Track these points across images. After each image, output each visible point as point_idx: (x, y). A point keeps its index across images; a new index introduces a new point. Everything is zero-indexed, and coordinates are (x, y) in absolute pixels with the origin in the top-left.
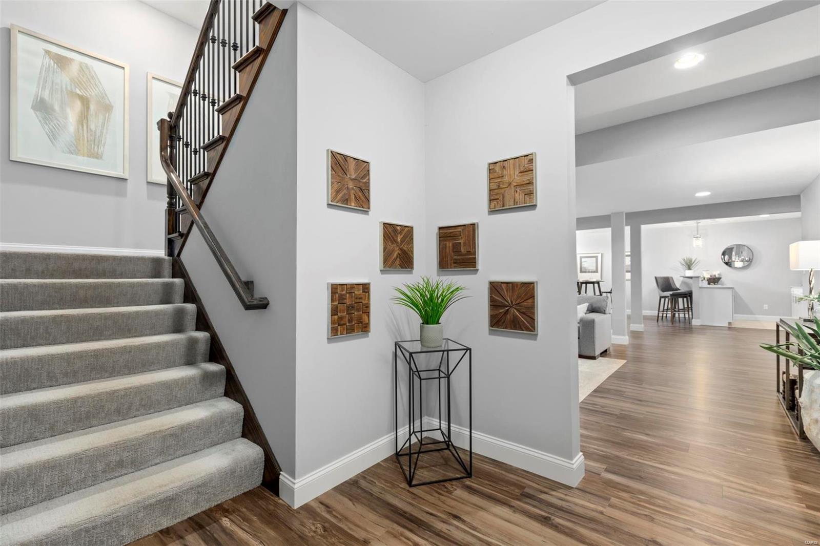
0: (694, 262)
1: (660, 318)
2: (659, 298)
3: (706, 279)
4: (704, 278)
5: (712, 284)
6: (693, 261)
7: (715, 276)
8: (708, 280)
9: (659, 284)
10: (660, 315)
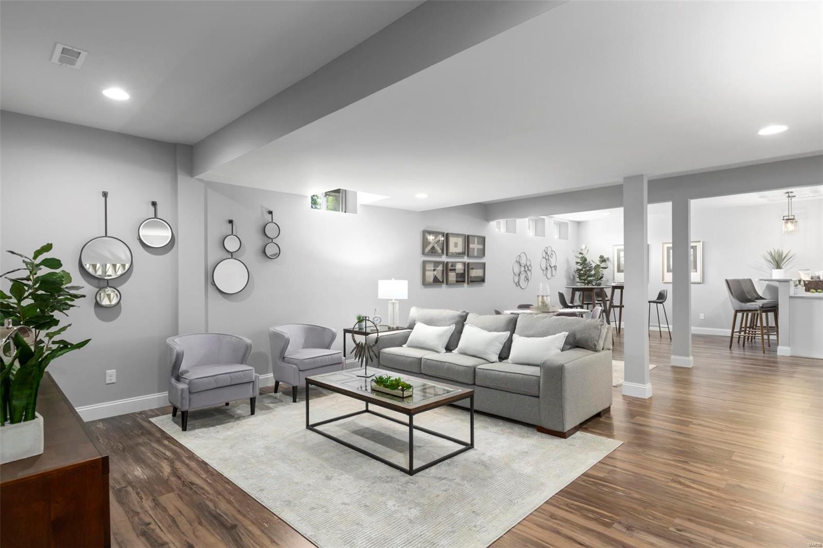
0: (785, 258)
1: (735, 340)
2: (733, 312)
3: (802, 283)
4: (800, 281)
5: (812, 290)
6: (783, 257)
7: (819, 278)
8: (805, 285)
9: (733, 291)
10: (736, 335)
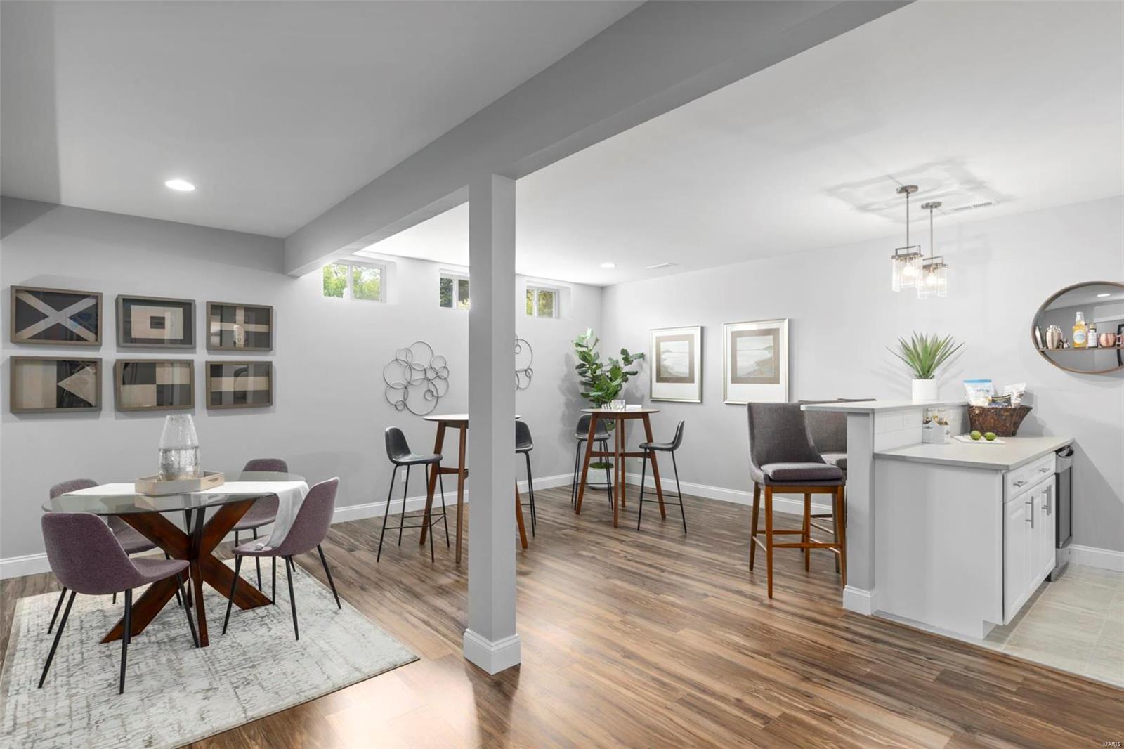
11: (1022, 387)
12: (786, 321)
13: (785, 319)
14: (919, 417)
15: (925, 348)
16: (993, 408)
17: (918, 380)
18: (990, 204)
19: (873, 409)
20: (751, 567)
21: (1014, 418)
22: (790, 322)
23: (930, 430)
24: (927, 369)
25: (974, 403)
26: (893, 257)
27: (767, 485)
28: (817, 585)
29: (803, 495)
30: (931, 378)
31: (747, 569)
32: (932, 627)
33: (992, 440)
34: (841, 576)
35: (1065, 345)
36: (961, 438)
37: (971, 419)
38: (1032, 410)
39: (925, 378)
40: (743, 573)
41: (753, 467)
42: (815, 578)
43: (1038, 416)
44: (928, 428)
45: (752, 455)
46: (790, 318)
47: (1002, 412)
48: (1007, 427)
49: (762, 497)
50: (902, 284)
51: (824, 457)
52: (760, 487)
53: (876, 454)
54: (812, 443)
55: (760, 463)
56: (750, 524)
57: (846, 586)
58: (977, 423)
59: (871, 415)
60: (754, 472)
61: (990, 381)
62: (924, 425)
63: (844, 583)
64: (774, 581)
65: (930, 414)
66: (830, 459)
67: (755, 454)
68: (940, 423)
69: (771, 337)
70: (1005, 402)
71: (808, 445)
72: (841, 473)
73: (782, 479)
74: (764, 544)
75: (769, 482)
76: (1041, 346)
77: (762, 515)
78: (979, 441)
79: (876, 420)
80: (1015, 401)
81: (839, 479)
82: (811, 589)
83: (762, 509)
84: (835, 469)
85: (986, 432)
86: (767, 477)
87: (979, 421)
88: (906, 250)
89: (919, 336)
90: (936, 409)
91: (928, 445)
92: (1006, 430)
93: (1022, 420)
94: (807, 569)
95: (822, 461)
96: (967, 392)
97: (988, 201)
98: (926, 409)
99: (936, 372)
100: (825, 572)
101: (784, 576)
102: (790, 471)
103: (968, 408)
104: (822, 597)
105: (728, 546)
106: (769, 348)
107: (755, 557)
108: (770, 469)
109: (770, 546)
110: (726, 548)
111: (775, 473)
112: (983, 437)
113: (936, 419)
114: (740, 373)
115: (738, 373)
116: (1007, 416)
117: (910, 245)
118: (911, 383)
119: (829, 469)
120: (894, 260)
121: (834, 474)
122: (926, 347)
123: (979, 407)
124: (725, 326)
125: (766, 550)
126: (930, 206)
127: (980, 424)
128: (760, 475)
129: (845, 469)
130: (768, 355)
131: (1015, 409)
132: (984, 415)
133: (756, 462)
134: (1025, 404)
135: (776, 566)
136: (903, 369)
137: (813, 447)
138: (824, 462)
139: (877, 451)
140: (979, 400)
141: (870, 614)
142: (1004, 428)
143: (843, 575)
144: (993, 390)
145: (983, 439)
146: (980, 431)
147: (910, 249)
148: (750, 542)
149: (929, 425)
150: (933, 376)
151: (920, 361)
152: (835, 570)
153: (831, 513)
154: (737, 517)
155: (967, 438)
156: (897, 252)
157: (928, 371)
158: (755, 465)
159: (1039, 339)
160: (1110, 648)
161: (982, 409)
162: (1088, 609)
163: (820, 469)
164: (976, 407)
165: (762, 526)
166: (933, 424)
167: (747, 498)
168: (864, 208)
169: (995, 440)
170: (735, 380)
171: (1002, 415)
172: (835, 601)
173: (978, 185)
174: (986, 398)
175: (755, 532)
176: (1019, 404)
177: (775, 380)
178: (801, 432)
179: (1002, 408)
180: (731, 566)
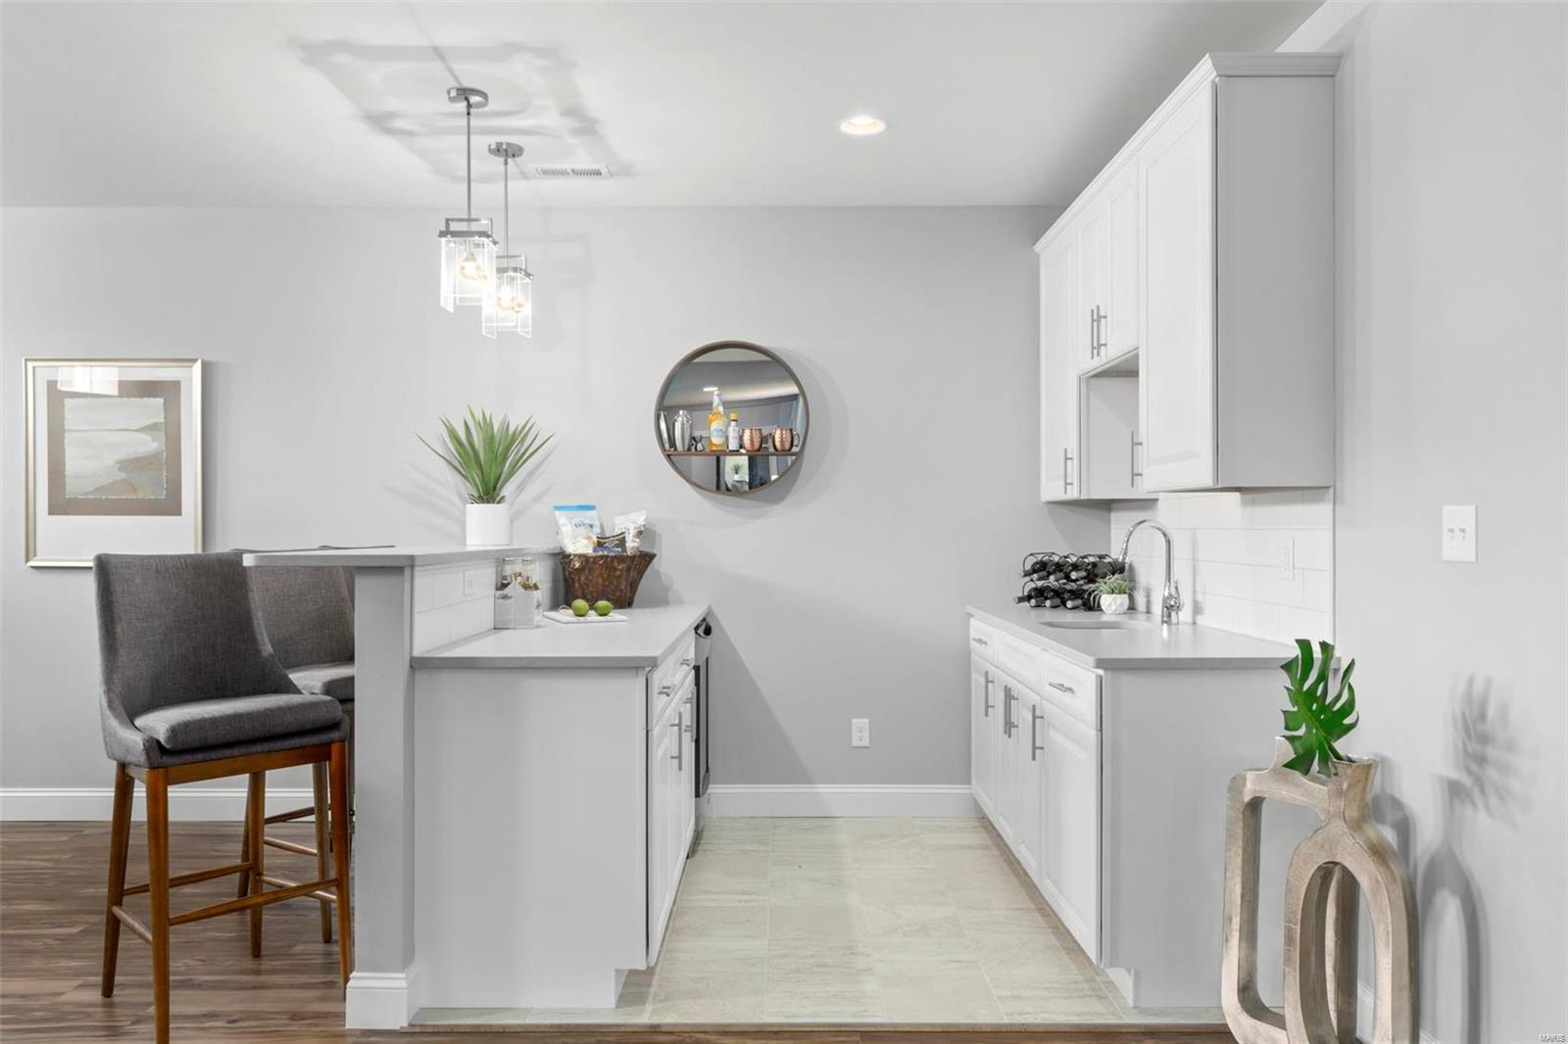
11: (640, 519)
12: (198, 365)
13: (196, 360)
14: (488, 575)
15: (490, 440)
16: (602, 557)
17: (476, 505)
18: (598, 173)
19: (412, 558)
20: (108, 989)
21: (632, 574)
22: (207, 368)
23: (508, 601)
24: (492, 484)
25: (571, 549)
26: (442, 234)
27: (153, 767)
28: (283, 987)
29: (246, 777)
30: (499, 502)
31: (96, 995)
32: (527, 1011)
33: (606, 615)
34: (336, 948)
35: (699, 447)
36: (553, 614)
37: (566, 580)
38: (655, 561)
39: (488, 502)
40: (82, 1010)
41: (114, 723)
42: (274, 971)
43: (661, 569)
44: (505, 597)
45: (109, 691)
46: (206, 359)
47: (616, 564)
48: (621, 590)
49: (140, 792)
50: (457, 296)
51: (297, 677)
52: (132, 772)
53: (419, 659)
54: (267, 649)
55: (130, 708)
56: (105, 869)
57: (354, 974)
58: (577, 585)
59: (407, 572)
60: (114, 735)
61: (592, 508)
62: (500, 592)
63: (347, 968)
64: (173, 1009)
65: (508, 570)
66: (311, 681)
67: (118, 687)
68: (526, 587)
69: (160, 401)
70: (617, 546)
71: (258, 652)
72: (338, 711)
73: (197, 745)
74: (145, 924)
75: (158, 760)
76: (667, 446)
77: (139, 839)
78: (588, 618)
79: (417, 581)
80: (632, 544)
81: (335, 725)
82: (266, 1002)
83: (139, 824)
84: (323, 703)
85: (597, 601)
86: (154, 747)
87: (580, 580)
88: (465, 224)
89: (479, 416)
90: (520, 559)
91: (505, 632)
92: (621, 596)
93: (641, 577)
94: (256, 952)
95: (290, 688)
96: (559, 529)
97: (594, 167)
98: (500, 559)
99: (507, 491)
100: (298, 948)
101: (200, 986)
102: (214, 722)
103: (562, 558)
104: (295, 1017)
105: (39, 944)
106: (153, 428)
107: (119, 954)
108: (160, 722)
109: (162, 923)
110: (33, 952)
111: (175, 731)
112: (592, 612)
113: (519, 579)
114: (73, 488)
115: (68, 488)
116: (622, 570)
117: (472, 217)
118: (464, 513)
119: (313, 705)
120: (443, 240)
121: (324, 715)
122: (492, 438)
123: (580, 556)
124: (30, 365)
125: (150, 937)
126: (507, 152)
127: (581, 586)
128: (133, 740)
129: (348, 700)
130: (150, 445)
131: (633, 558)
132: (587, 570)
133: (120, 708)
134: (646, 549)
135: (178, 965)
136: (450, 485)
137: (271, 655)
138: (297, 691)
139: (419, 651)
140: (579, 545)
141: (405, 1025)
142: (618, 593)
143: (344, 948)
144: (598, 524)
145: (592, 616)
146: (587, 600)
147: (473, 223)
148: (103, 918)
149: (506, 591)
150: (503, 497)
151: (480, 466)
152: (320, 938)
153: (312, 804)
154: (65, 857)
155: (565, 615)
156: (447, 225)
157: (495, 489)
158: (117, 716)
159: (665, 435)
160: (785, 956)
161: (584, 558)
162: (744, 893)
163: (291, 708)
164: (575, 555)
165: (138, 871)
166: (514, 589)
167: (95, 802)
168: (381, 122)
169: (611, 614)
170: (61, 505)
171: (616, 569)
172: (325, 1015)
173: (587, 127)
174: (589, 538)
175: (118, 892)
176: (637, 548)
177: (170, 506)
178: (242, 624)
179: (615, 557)
180: (45, 1002)
